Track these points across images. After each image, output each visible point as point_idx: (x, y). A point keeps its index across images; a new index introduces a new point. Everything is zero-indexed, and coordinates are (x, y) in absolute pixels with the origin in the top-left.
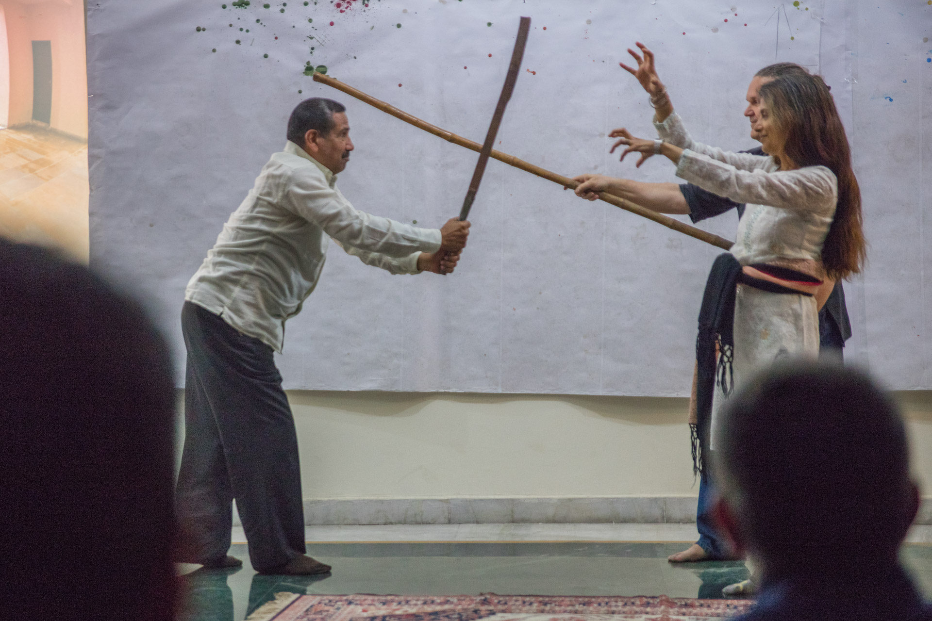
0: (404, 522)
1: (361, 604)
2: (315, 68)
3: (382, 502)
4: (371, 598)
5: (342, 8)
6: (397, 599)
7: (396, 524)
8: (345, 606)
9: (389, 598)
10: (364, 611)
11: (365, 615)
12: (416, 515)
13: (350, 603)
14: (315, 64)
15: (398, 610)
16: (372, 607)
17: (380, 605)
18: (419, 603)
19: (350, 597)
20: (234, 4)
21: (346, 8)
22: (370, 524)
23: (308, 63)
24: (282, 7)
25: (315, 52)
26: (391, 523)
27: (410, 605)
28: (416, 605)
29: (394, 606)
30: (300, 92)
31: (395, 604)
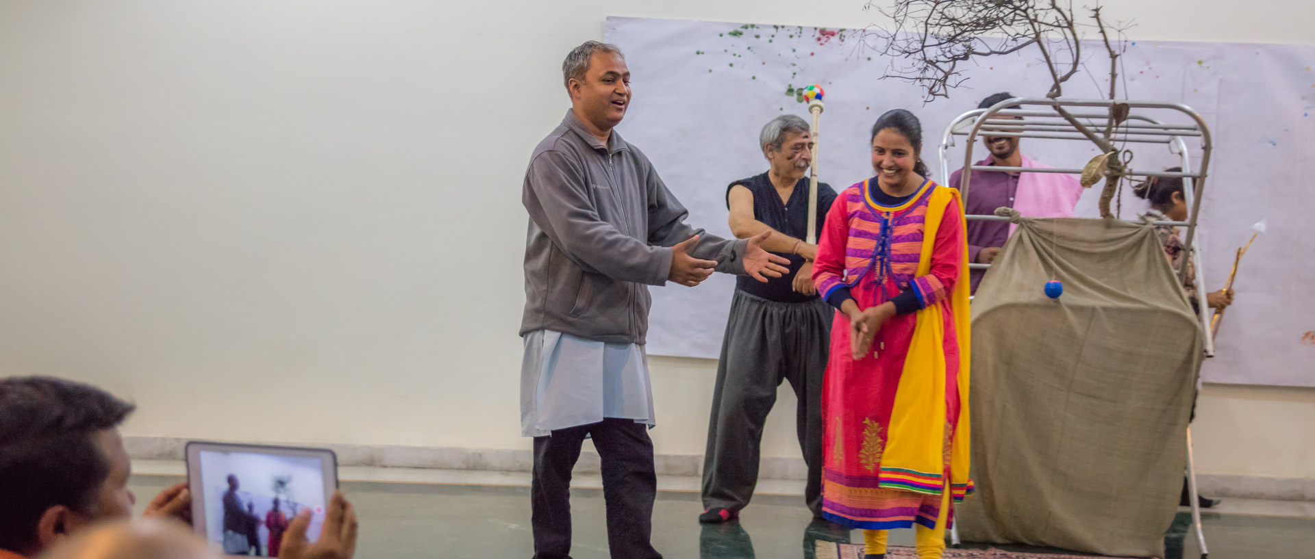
2: (795, 89)
5: (822, 41)
14: (795, 87)
20: (730, 34)
21: (826, 42)
23: (790, 86)
24: (770, 38)
25: (796, 76)
30: (781, 109)
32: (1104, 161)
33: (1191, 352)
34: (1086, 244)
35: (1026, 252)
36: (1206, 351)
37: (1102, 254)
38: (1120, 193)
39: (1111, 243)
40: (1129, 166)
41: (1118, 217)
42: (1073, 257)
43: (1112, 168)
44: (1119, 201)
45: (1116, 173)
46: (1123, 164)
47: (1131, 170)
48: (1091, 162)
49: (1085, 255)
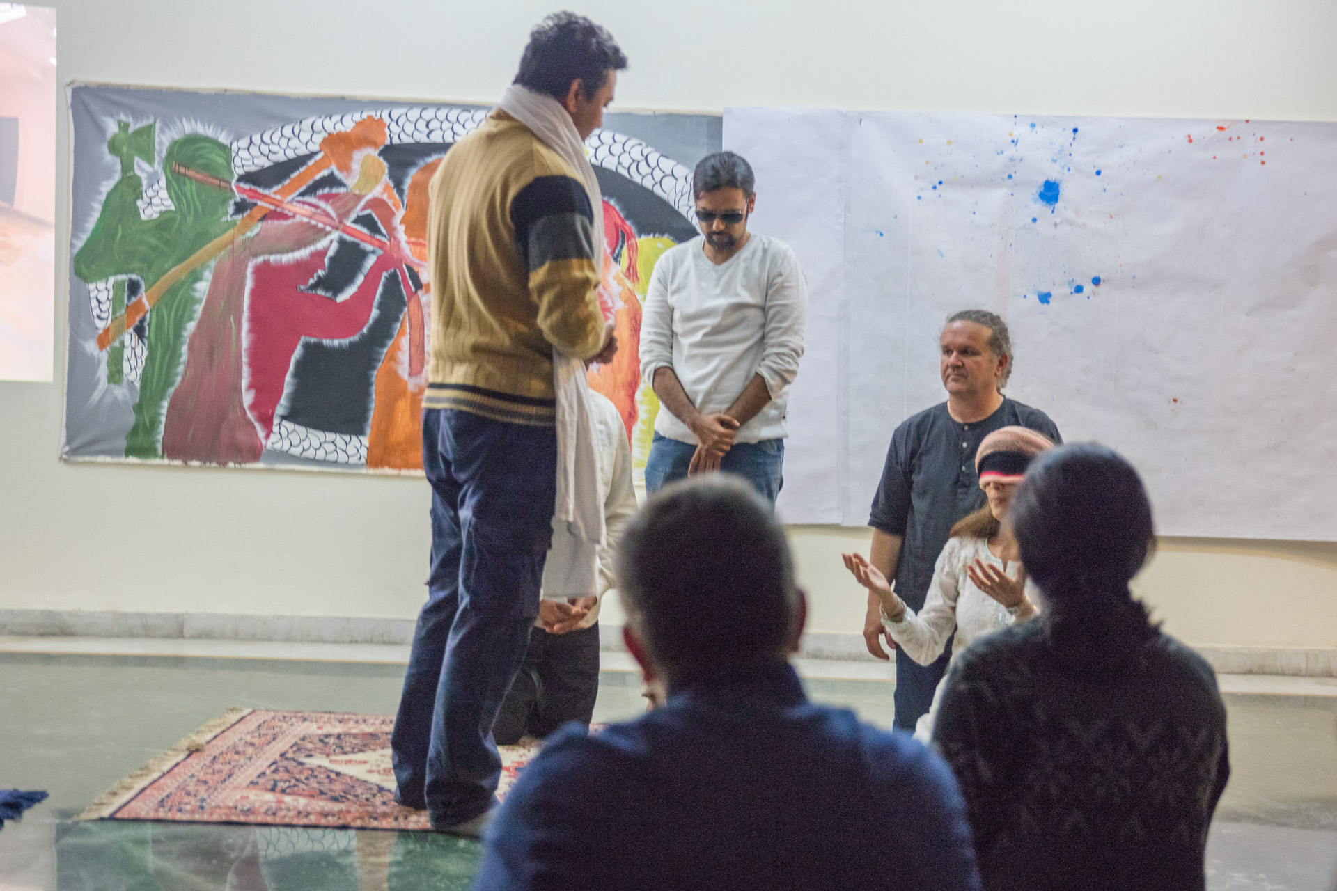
0: (369, 641)
1: (317, 722)
3: (349, 619)
4: (327, 716)
6: (354, 717)
7: (362, 642)
8: (300, 723)
9: (346, 717)
10: (319, 728)
11: (320, 732)
12: (383, 635)
13: (305, 720)
15: (355, 728)
16: (328, 725)
17: (337, 723)
18: (378, 722)
19: (306, 715)
22: (335, 642)
26: (357, 642)
27: (367, 724)
28: (374, 724)
29: (351, 724)
31: (351, 722)
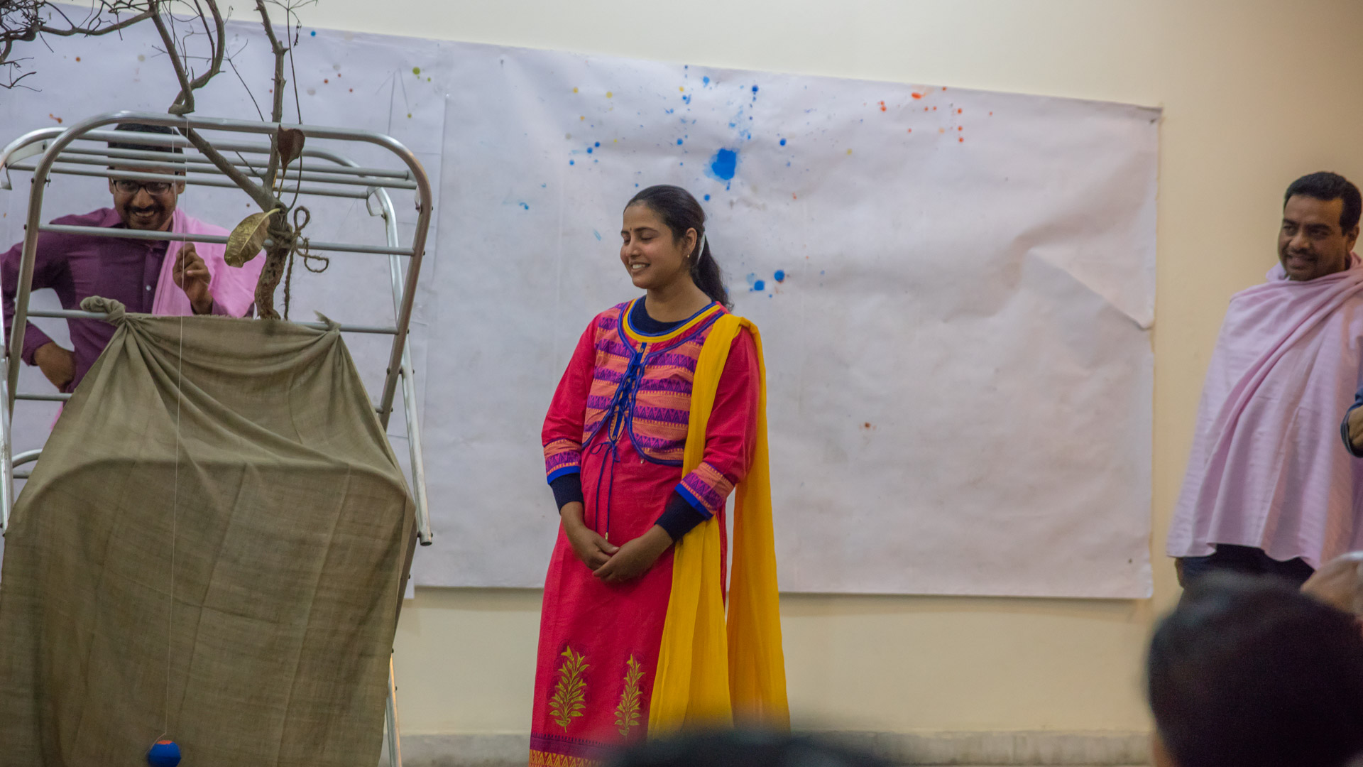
32: (263, 223)
33: (396, 537)
34: (231, 361)
35: (134, 372)
36: (420, 535)
37: (259, 377)
38: (288, 277)
39: (274, 360)
40: (304, 233)
41: (286, 316)
42: (212, 383)
43: (277, 236)
44: (287, 291)
45: (282, 244)
46: (294, 231)
47: (306, 240)
48: (241, 224)
49: (231, 378)
